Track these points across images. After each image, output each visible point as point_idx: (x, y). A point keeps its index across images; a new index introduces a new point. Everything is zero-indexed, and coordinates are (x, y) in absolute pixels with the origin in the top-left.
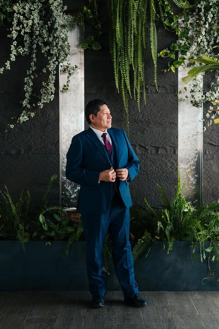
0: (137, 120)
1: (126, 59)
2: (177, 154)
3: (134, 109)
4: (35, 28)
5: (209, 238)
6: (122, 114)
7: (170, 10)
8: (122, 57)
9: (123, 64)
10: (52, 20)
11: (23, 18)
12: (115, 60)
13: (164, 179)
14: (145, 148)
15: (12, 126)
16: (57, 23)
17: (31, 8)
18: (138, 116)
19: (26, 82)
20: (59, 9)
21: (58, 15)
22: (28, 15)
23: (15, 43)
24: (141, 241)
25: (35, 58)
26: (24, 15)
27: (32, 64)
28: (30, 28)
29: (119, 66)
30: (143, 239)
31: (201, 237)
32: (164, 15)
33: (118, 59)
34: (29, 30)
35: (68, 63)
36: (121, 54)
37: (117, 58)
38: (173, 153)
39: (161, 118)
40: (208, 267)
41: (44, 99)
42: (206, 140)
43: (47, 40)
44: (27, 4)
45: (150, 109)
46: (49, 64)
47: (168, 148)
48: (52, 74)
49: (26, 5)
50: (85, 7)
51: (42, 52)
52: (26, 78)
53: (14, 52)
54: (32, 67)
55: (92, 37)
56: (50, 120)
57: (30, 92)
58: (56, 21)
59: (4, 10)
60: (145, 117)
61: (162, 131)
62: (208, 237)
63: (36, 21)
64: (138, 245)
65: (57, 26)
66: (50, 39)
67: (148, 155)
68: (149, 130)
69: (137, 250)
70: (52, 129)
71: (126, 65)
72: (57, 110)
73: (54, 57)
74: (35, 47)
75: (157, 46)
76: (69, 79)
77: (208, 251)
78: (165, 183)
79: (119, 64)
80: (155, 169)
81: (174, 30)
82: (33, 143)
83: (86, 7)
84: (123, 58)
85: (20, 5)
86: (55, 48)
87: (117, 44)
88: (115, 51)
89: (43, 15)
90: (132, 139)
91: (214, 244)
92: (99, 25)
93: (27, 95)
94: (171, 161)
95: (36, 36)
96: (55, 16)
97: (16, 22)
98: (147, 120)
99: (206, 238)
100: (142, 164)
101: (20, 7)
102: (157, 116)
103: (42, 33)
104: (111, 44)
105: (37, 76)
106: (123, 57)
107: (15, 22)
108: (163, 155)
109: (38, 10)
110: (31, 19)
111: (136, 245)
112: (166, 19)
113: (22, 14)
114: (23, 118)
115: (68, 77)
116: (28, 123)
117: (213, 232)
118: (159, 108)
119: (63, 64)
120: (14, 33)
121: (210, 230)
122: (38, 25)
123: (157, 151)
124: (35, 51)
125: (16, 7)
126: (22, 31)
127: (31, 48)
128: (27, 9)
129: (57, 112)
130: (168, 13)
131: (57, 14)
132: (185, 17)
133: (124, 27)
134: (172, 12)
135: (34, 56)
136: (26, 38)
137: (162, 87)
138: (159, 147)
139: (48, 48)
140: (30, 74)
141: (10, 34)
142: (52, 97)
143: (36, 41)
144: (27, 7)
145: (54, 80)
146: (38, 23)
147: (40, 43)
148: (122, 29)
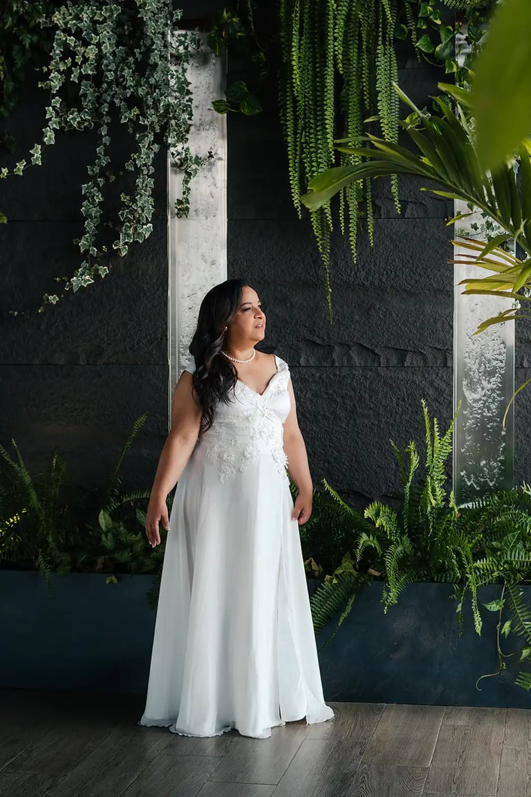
0: (353, 282)
1: (319, 137)
2: (452, 367)
3: (345, 257)
4: (107, 66)
5: (499, 577)
6: (317, 269)
7: (431, 13)
8: (309, 132)
9: (311, 147)
10: (145, 46)
11: (75, 42)
12: (289, 139)
13: (418, 428)
14: (373, 352)
15: (54, 299)
16: (156, 51)
17: (96, 18)
18: (356, 273)
19: (85, 194)
20: (161, 18)
21: (159, 33)
22: (87, 34)
23: (57, 101)
24: (332, 579)
25: (105, 136)
26: (78, 34)
27: (100, 150)
28: (93, 64)
29: (302, 152)
30: (337, 576)
31: (478, 574)
32: (418, 26)
33: (298, 135)
34: (91, 70)
35: (183, 148)
36: (306, 123)
37: (295, 133)
38: (442, 365)
39: (412, 278)
40: (497, 648)
41: (126, 234)
42: (523, 332)
43: (132, 92)
44: (86, 8)
45: (383, 257)
46: (138, 150)
47: (427, 352)
48: (143, 175)
49: (82, 10)
50: (225, 12)
51: (122, 121)
52: (86, 185)
53: (54, 124)
54: (100, 158)
55: (241, 84)
56: (147, 284)
57: (96, 217)
58: (154, 47)
59: (33, 23)
60: (373, 276)
61: (415, 310)
62: (495, 574)
63: (107, 48)
64: (323, 589)
65: (156, 58)
66: (140, 89)
67: (379, 368)
68: (383, 308)
69: (321, 601)
70: (149, 306)
71: (319, 152)
72: (162, 260)
73: (150, 133)
74: (106, 110)
75: (397, 103)
76: (189, 185)
77: (492, 610)
78: (420, 438)
79: (302, 149)
80: (397, 405)
81: (442, 61)
82: (106, 339)
83: (227, 13)
84: (312, 133)
85: (68, 10)
86: (152, 111)
87: (295, 101)
88: (290, 116)
89: (127, 33)
90: (340, 329)
91: (511, 591)
92: (262, 54)
93: (90, 225)
94: (437, 385)
95: (110, 84)
96: (151, 35)
97: (61, 51)
98: (376, 283)
99: (492, 576)
100: (365, 392)
101: (70, 14)
102: (403, 273)
103: (121, 77)
104: (281, 100)
105: (113, 178)
106: (312, 131)
107: (58, 51)
108: (417, 369)
109: (112, 22)
110: (93, 44)
111: (319, 589)
112: (421, 37)
113: (73, 32)
114: (82, 280)
115: (186, 182)
116: (94, 290)
117: (508, 563)
118: (406, 254)
119: (176, 149)
120: (55, 77)
121: (500, 558)
122: (111, 58)
123: (402, 360)
124: (107, 119)
125: (58, 16)
126: (73, 73)
127: (96, 113)
128: (85, 19)
129: (163, 265)
130: (427, 20)
131: (154, 29)
132: (469, 29)
133: (314, 57)
134: (437, 19)
135: (104, 131)
136: (86, 88)
137: (416, 203)
138: (407, 351)
139: (136, 111)
140: (96, 175)
141: (43, 81)
142: (147, 230)
143: (109, 95)
144: (85, 16)
145: (150, 187)
146: (114, 54)
147: (117, 101)
148: (310, 63)
